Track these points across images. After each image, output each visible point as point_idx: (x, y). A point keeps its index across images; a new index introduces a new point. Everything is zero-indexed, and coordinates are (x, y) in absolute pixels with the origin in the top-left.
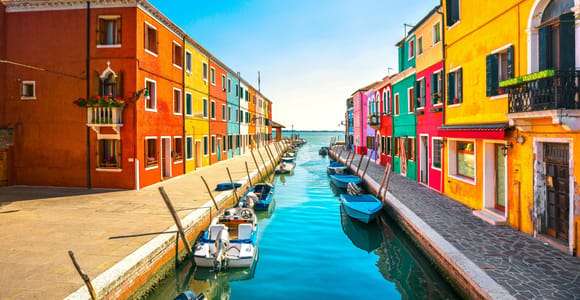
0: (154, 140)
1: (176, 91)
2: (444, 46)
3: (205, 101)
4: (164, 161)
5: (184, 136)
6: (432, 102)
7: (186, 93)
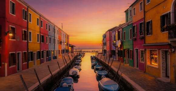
0: (14, 53)
1: (24, 31)
2: (144, 12)
3: (38, 35)
4: (18, 63)
5: (28, 51)
6: (139, 34)
7: (29, 31)
